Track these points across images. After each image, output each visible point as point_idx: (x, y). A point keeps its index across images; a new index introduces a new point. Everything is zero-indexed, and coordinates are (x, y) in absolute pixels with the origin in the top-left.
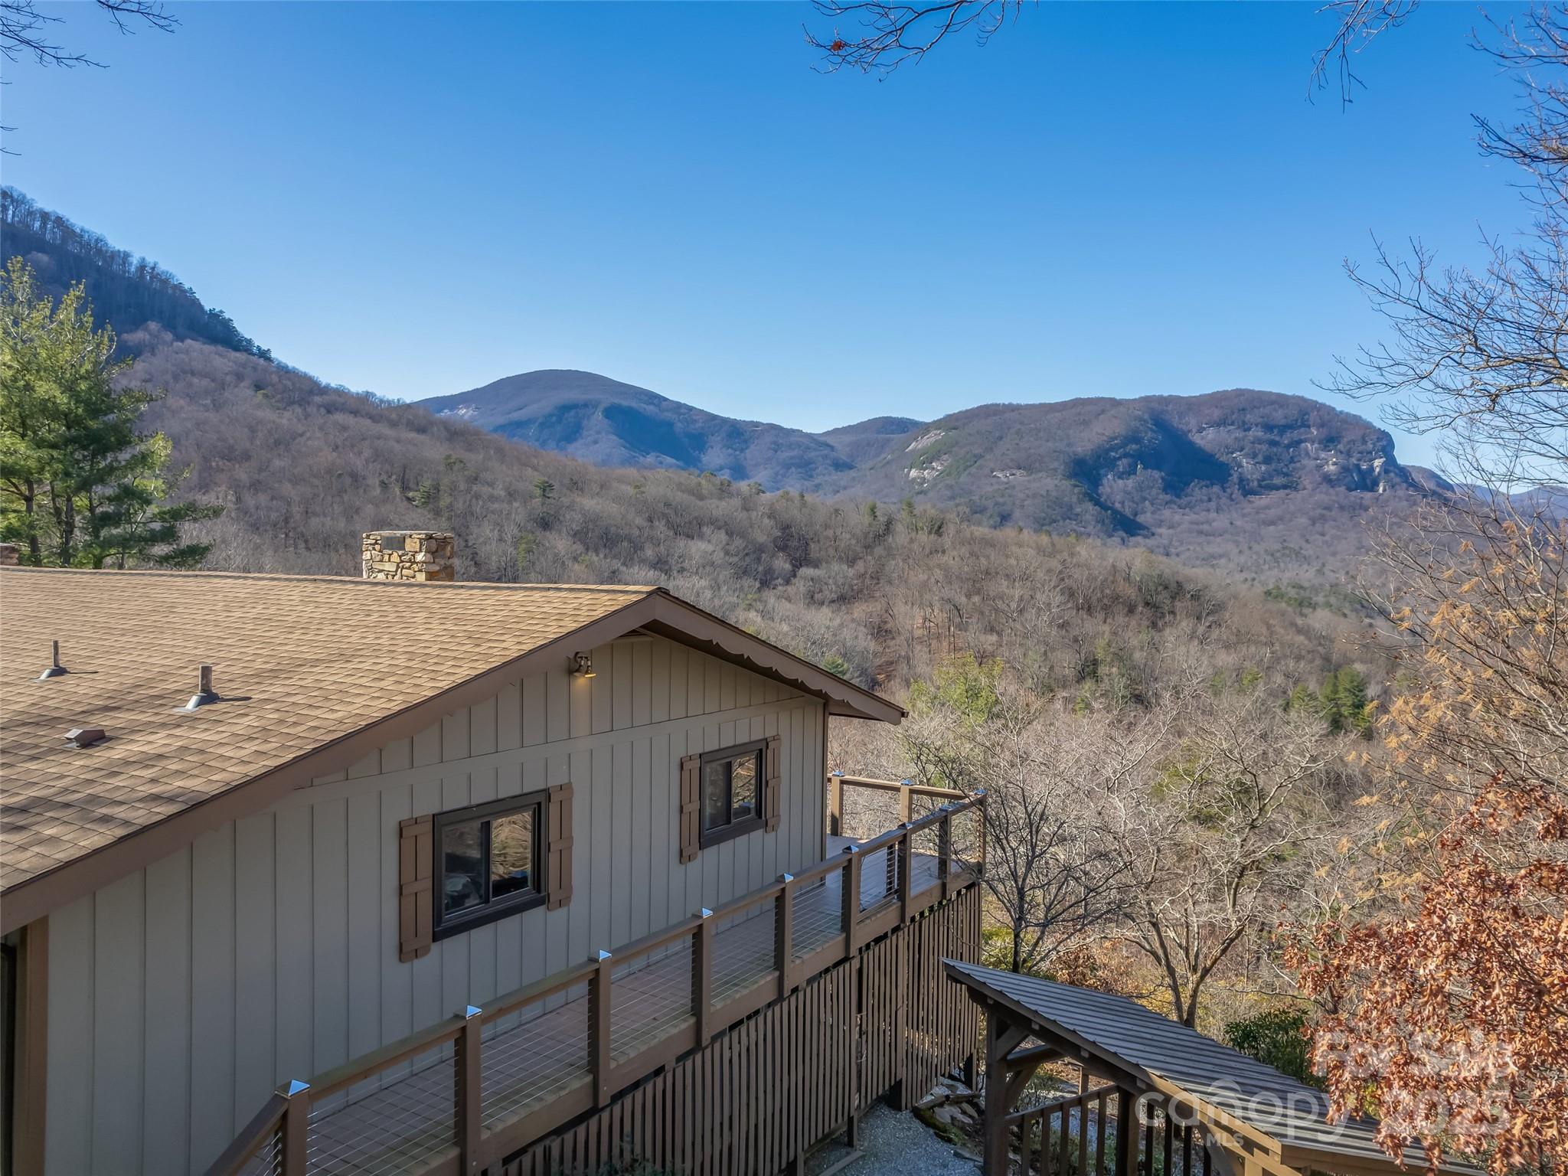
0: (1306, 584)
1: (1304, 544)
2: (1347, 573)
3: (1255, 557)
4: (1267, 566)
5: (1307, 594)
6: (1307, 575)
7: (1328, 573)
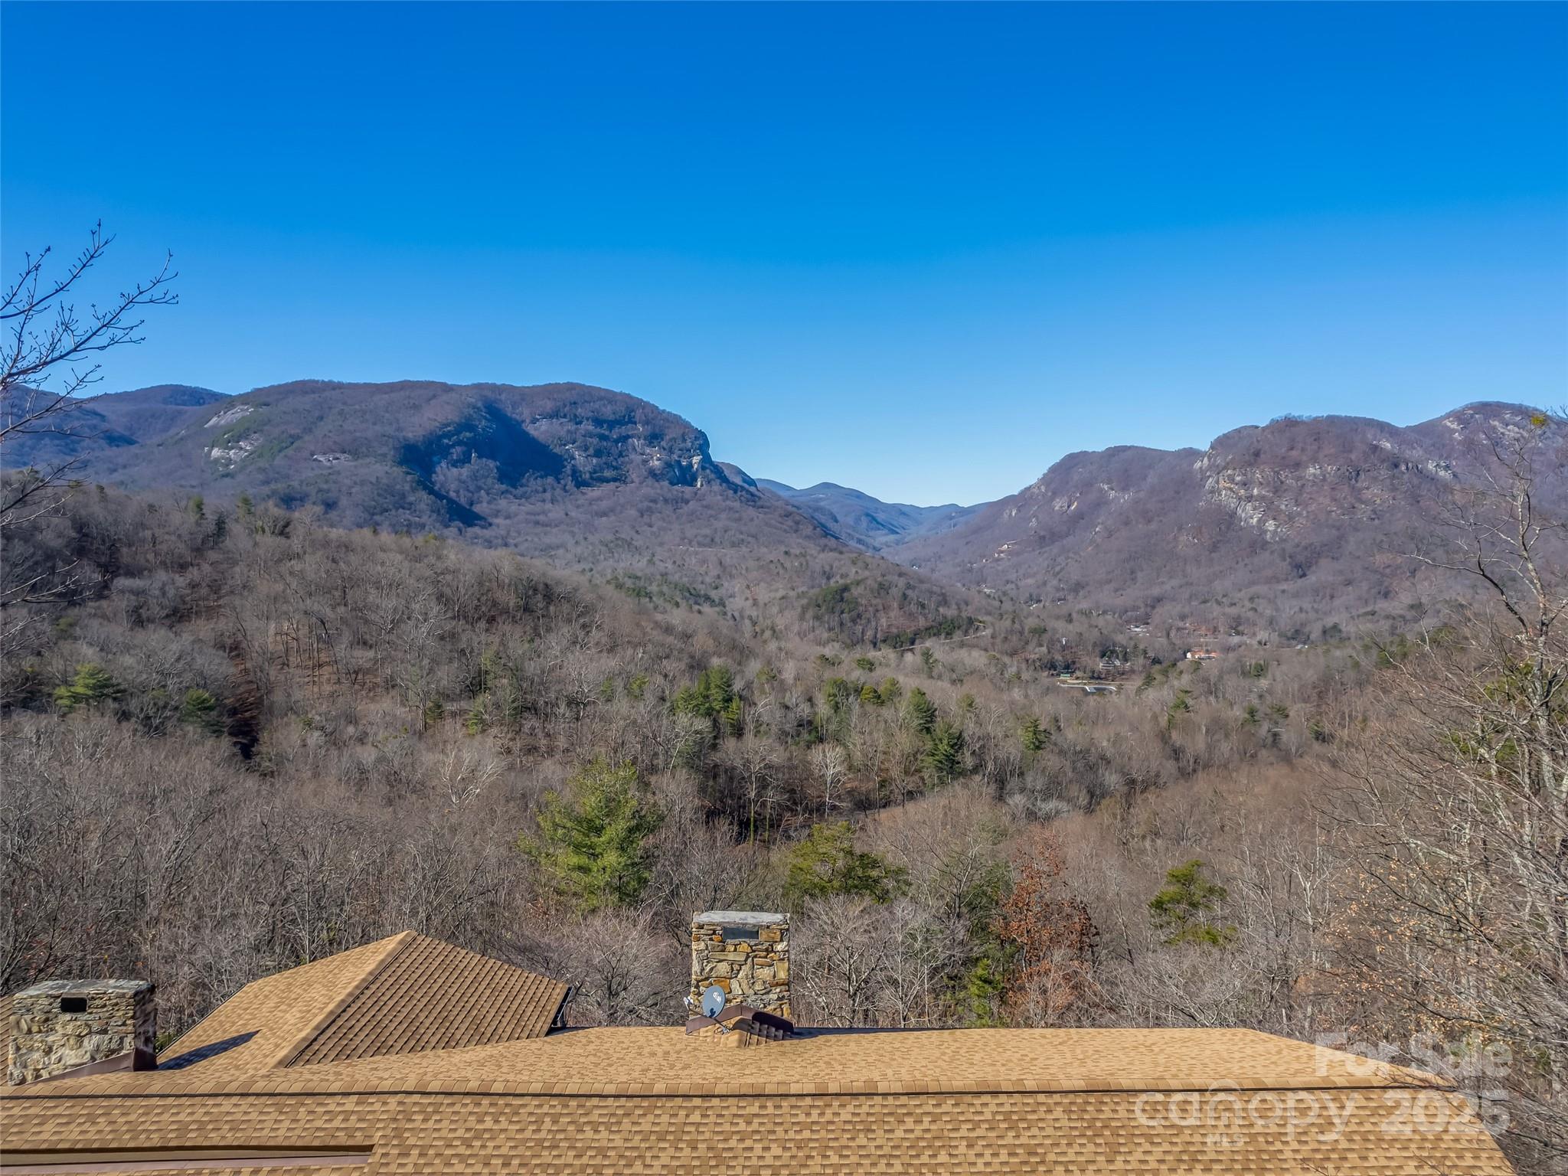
0: (639, 574)
1: (636, 536)
2: (674, 562)
3: (591, 548)
4: (602, 557)
5: (642, 583)
6: (640, 565)
7: (657, 562)
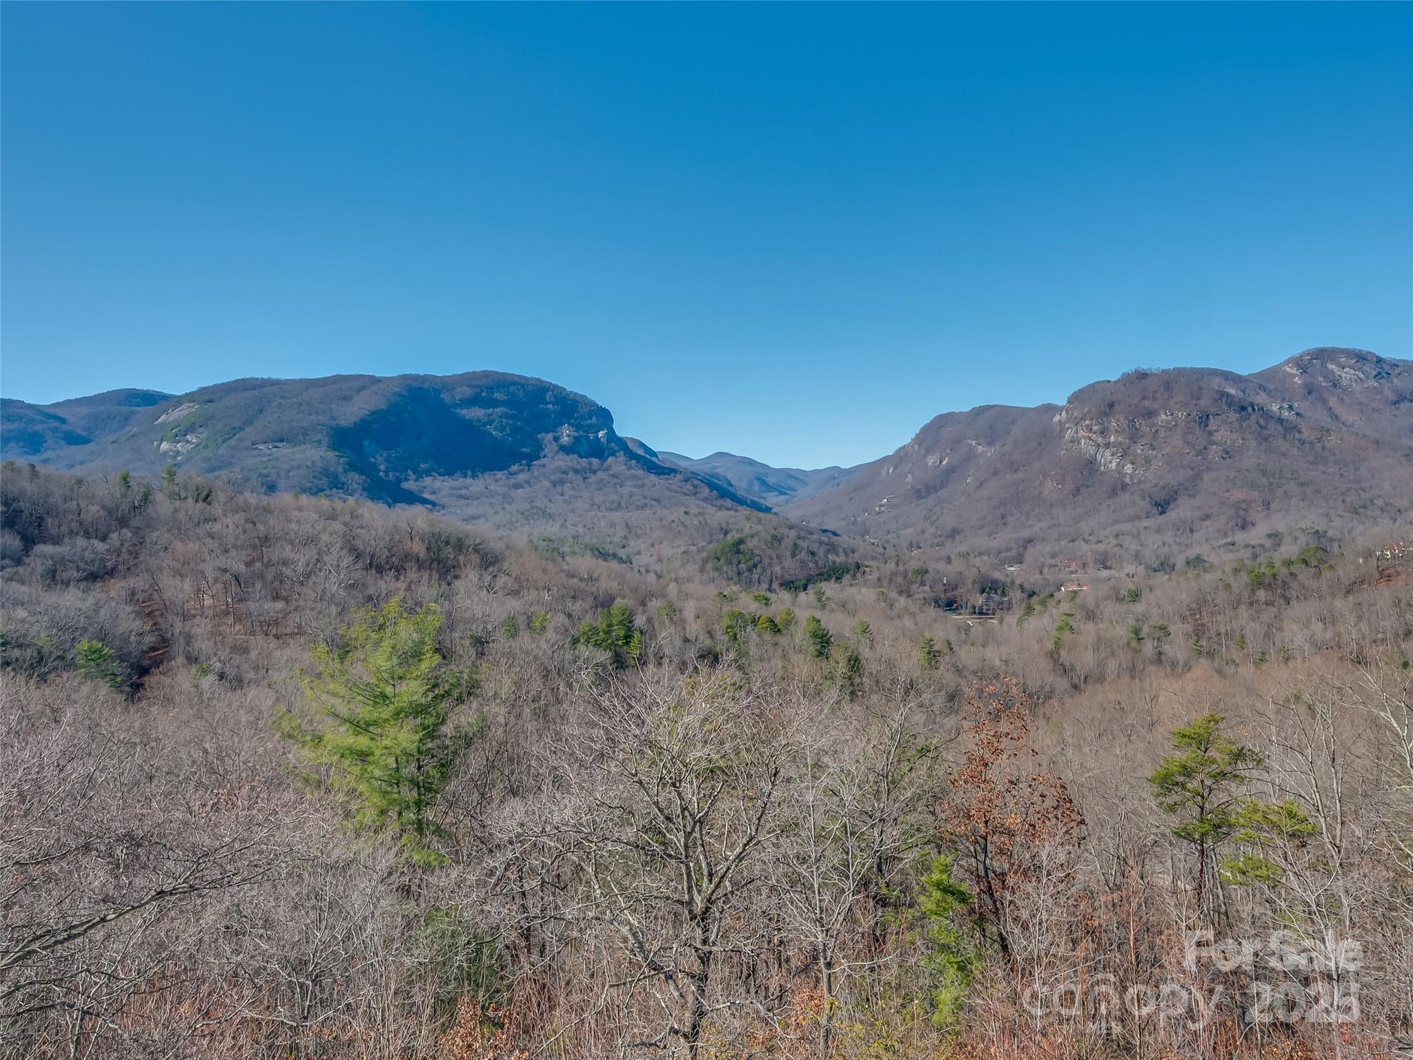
1: (549, 504)
2: (585, 526)
6: (553, 529)
7: (569, 527)
